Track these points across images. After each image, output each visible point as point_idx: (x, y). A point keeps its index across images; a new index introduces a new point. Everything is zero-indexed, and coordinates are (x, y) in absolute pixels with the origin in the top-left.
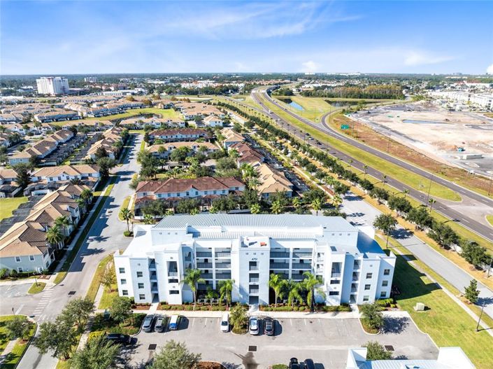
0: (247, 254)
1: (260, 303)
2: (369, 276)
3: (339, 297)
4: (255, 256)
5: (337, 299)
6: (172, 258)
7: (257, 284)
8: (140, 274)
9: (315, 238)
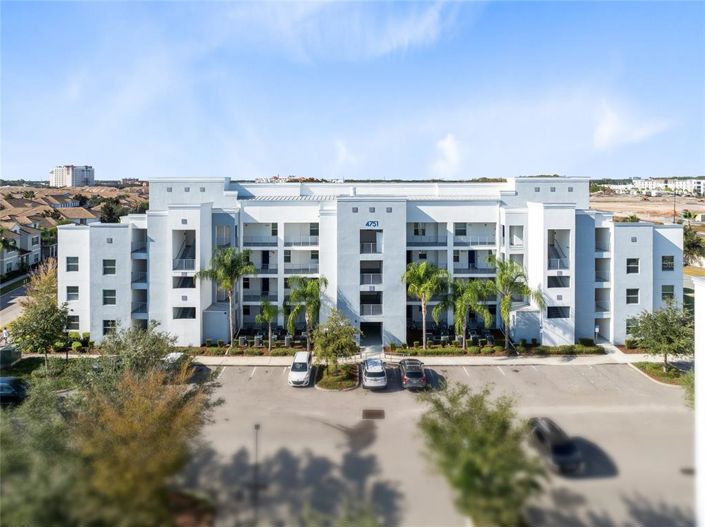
0: (355, 210)
1: (386, 342)
2: (632, 266)
3: (570, 321)
4: (372, 217)
5: (565, 328)
6: (184, 222)
7: (378, 288)
8: (109, 267)
9: (499, 198)
